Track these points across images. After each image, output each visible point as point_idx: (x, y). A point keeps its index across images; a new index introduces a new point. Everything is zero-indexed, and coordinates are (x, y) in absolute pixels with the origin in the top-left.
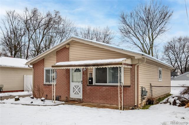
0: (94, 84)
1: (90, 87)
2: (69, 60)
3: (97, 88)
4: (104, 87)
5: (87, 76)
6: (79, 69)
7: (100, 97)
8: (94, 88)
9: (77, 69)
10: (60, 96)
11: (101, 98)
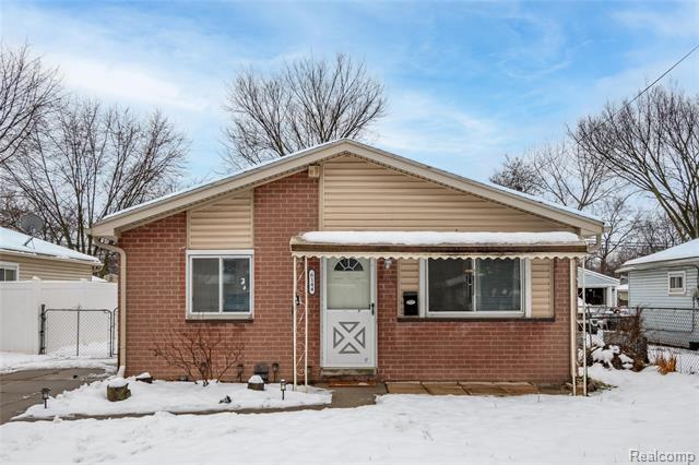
0: (422, 315)
1: (409, 325)
2: (317, 225)
3: (435, 329)
4: (464, 325)
5: (396, 287)
6: (353, 261)
7: (451, 357)
8: (423, 329)
9: (344, 261)
10: (276, 365)
11: (454, 362)
